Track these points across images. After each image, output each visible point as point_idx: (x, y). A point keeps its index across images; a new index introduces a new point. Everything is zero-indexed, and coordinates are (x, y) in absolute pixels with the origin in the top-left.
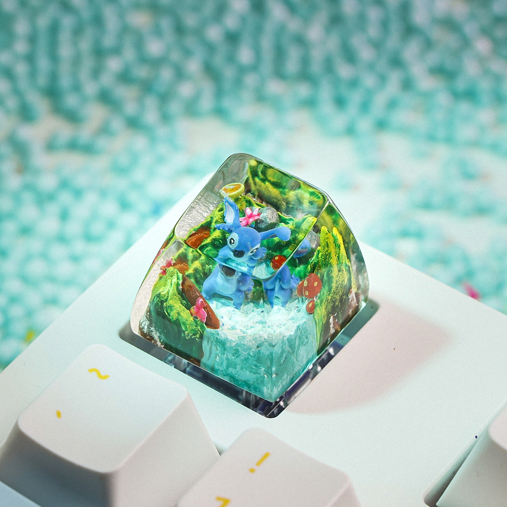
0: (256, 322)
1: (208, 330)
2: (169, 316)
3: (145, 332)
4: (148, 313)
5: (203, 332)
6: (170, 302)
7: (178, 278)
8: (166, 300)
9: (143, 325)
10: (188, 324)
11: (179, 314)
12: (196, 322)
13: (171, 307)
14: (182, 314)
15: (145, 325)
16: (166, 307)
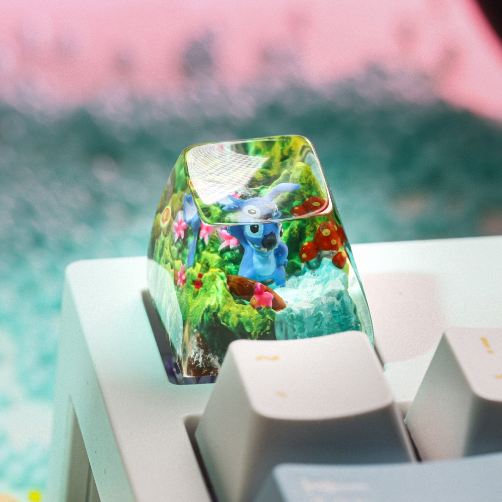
0: (314, 285)
1: (278, 313)
2: (228, 325)
3: (200, 366)
4: (201, 339)
5: (274, 318)
6: (225, 309)
7: (222, 278)
8: (218, 310)
9: (195, 360)
10: (254, 321)
11: (239, 316)
12: (261, 313)
13: (227, 315)
14: (242, 314)
15: (199, 357)
16: (222, 317)
